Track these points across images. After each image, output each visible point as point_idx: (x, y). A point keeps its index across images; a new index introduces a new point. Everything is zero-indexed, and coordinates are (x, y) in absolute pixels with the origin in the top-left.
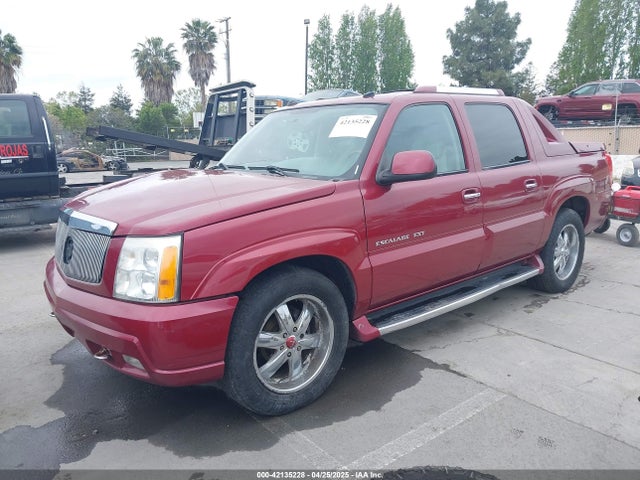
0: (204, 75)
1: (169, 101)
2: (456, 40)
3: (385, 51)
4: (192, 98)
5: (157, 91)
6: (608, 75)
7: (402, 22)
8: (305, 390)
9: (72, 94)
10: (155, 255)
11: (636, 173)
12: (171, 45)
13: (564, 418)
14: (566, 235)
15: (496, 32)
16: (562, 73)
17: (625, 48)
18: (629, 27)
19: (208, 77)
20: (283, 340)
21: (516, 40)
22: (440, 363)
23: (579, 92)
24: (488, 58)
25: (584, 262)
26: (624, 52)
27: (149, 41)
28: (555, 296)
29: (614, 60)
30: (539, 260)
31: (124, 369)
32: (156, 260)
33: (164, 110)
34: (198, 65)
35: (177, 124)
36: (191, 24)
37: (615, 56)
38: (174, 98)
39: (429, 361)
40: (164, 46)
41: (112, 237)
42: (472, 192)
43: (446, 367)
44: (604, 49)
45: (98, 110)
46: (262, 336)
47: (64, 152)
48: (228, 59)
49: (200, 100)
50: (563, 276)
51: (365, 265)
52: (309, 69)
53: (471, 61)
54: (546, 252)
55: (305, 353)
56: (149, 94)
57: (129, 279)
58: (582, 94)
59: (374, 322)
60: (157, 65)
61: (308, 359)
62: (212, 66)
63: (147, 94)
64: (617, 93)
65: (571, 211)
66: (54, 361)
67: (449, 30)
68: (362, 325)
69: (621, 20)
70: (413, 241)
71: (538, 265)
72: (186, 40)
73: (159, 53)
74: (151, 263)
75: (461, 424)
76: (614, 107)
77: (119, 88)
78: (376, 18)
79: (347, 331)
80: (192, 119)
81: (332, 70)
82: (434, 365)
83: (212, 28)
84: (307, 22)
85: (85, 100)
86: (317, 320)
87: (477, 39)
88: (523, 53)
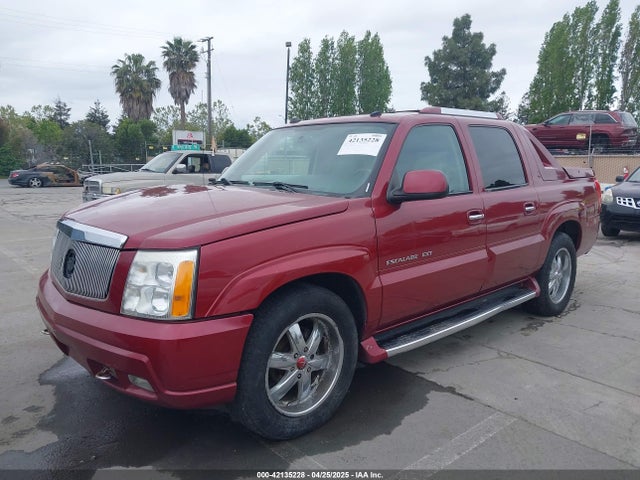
0: (184, 94)
1: (148, 118)
2: (433, 67)
3: (364, 75)
4: (170, 116)
5: (136, 107)
6: (577, 106)
7: (381, 49)
8: (314, 413)
9: (47, 108)
10: (169, 271)
11: (615, 200)
12: (152, 63)
13: (576, 442)
14: (559, 259)
15: (472, 61)
16: (533, 104)
17: (592, 81)
18: (596, 63)
19: (188, 96)
20: (294, 361)
21: (491, 71)
22: (445, 386)
23: (553, 122)
24: (464, 86)
25: (575, 285)
26: (591, 85)
27: (129, 58)
28: (549, 319)
29: (583, 93)
30: (536, 283)
31: (128, 390)
32: (171, 275)
33: (143, 127)
34: (179, 83)
35: (155, 141)
36: (173, 43)
37: (584, 88)
38: (153, 115)
39: (435, 384)
40: (145, 63)
41: (121, 250)
42: (477, 213)
43: (451, 390)
44: (573, 81)
45: (75, 125)
46: (275, 356)
47: (39, 166)
48: (209, 78)
49: (179, 117)
50: (557, 299)
51: (376, 284)
52: (290, 91)
53: (448, 89)
54: (542, 275)
55: (314, 374)
56: (128, 110)
57: (139, 295)
58: (557, 123)
59: (382, 344)
60: (138, 82)
61: (316, 381)
62: (192, 85)
63: (125, 110)
64: (591, 123)
65: (565, 235)
66: (42, 381)
67: (427, 58)
68: (370, 345)
69: (588, 56)
70: (421, 262)
71: (534, 288)
72: (167, 58)
73: (139, 70)
74: (164, 278)
75: (476, 448)
76: (588, 137)
77: (97, 104)
78: (356, 43)
79: (356, 352)
80: (171, 137)
81: (312, 93)
82: (440, 388)
83: (193, 47)
84: (289, 45)
85: (60, 114)
86: (326, 341)
87: (454, 68)
88: (498, 83)
